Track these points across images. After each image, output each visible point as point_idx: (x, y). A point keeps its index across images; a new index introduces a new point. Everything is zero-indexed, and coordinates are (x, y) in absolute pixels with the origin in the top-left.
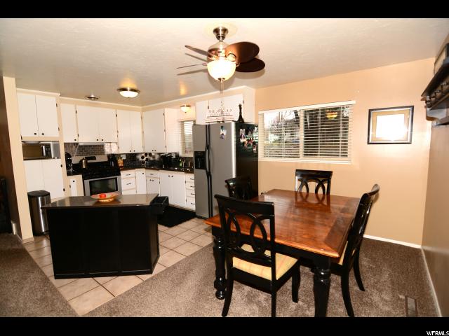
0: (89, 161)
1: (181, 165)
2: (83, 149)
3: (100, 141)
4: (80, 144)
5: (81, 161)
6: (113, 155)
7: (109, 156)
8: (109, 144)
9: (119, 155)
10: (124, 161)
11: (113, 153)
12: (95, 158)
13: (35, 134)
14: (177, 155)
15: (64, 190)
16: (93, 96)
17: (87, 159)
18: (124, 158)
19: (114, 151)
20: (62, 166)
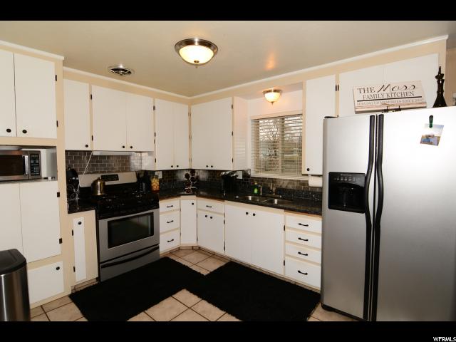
0: (107, 183)
1: (256, 191)
2: (99, 161)
3: (127, 149)
4: (95, 154)
5: (94, 183)
6: (146, 172)
7: (138, 174)
8: (139, 154)
9: (153, 172)
10: (160, 181)
11: (144, 168)
12: (116, 178)
13: (9, 131)
14: (245, 174)
15: (61, 241)
16: (121, 67)
17: (105, 178)
18: (160, 177)
19: (147, 165)
20: (58, 195)
